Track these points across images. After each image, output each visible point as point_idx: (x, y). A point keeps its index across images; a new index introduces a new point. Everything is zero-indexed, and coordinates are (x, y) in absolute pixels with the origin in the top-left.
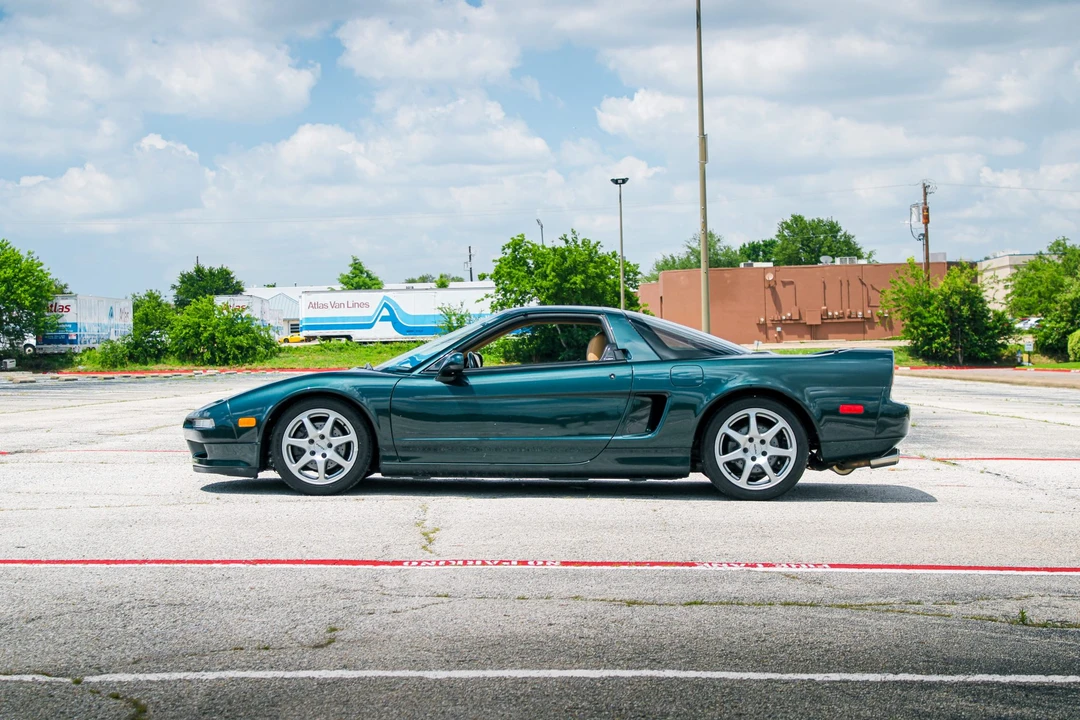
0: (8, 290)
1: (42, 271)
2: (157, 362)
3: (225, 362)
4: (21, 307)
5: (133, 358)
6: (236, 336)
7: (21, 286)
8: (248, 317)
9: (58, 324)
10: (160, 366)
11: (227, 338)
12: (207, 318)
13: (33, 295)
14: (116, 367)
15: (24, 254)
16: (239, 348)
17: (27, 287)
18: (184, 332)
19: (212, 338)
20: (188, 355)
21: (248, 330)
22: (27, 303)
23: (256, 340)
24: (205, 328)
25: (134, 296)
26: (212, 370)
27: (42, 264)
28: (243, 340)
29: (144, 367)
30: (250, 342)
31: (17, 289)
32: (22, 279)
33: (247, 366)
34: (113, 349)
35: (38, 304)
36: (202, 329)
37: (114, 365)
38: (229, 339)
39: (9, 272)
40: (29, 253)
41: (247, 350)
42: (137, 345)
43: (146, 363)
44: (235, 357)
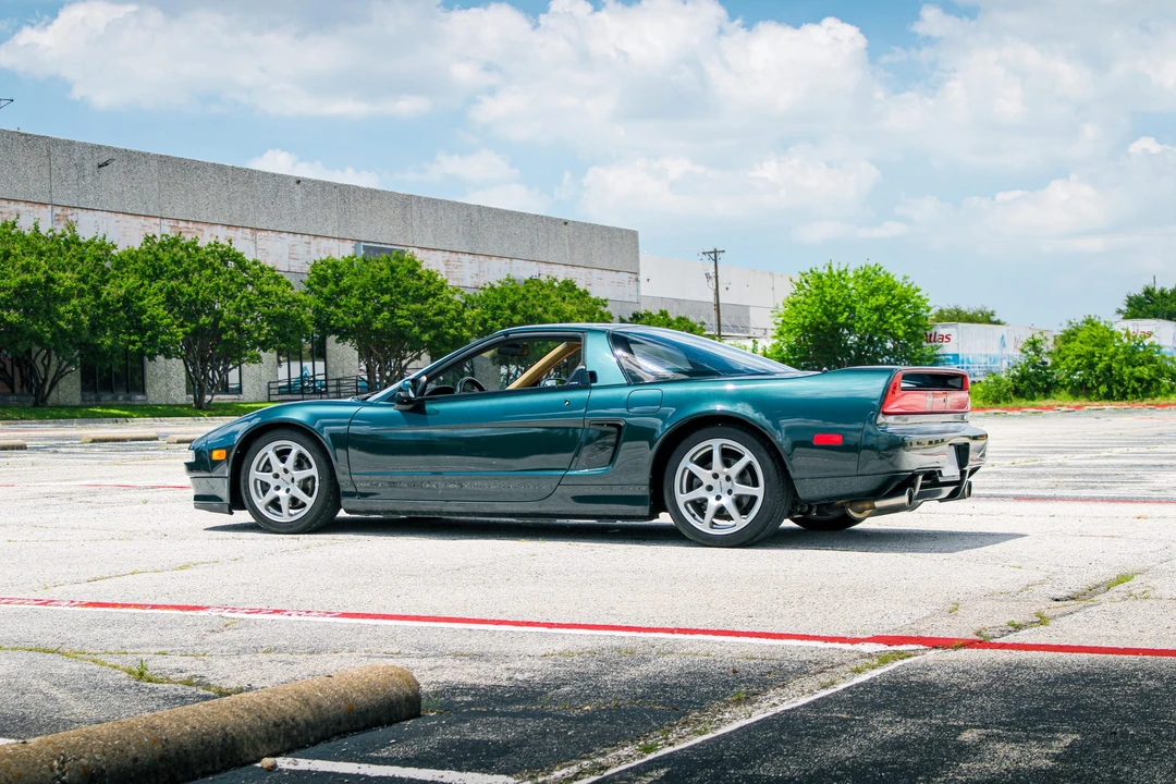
0: (880, 319)
1: (919, 297)
2: (1046, 397)
3: (1123, 396)
4: (895, 338)
5: (1018, 393)
6: (1134, 367)
7: (894, 314)
8: (1151, 345)
9: (938, 355)
10: (1049, 402)
11: (1125, 369)
12: (1104, 346)
13: (909, 324)
14: (999, 402)
15: (898, 279)
16: (1139, 380)
17: (899, 316)
18: (1076, 362)
19: (1109, 368)
20: (1081, 390)
21: (1151, 360)
22: (900, 333)
23: (1160, 372)
24: (1100, 357)
25: (1071, 323)
26: (1108, 406)
27: (918, 291)
28: (1145, 372)
29: (1031, 403)
30: (1152, 374)
31: (890, 317)
32: (895, 307)
33: (1149, 401)
34: (997, 382)
35: (914, 333)
36: (1096, 359)
37: (996, 401)
38: (1127, 370)
39: (881, 300)
40: (905, 278)
41: (1149, 383)
42: (1023, 378)
43: (1033, 398)
44: (1134, 391)
